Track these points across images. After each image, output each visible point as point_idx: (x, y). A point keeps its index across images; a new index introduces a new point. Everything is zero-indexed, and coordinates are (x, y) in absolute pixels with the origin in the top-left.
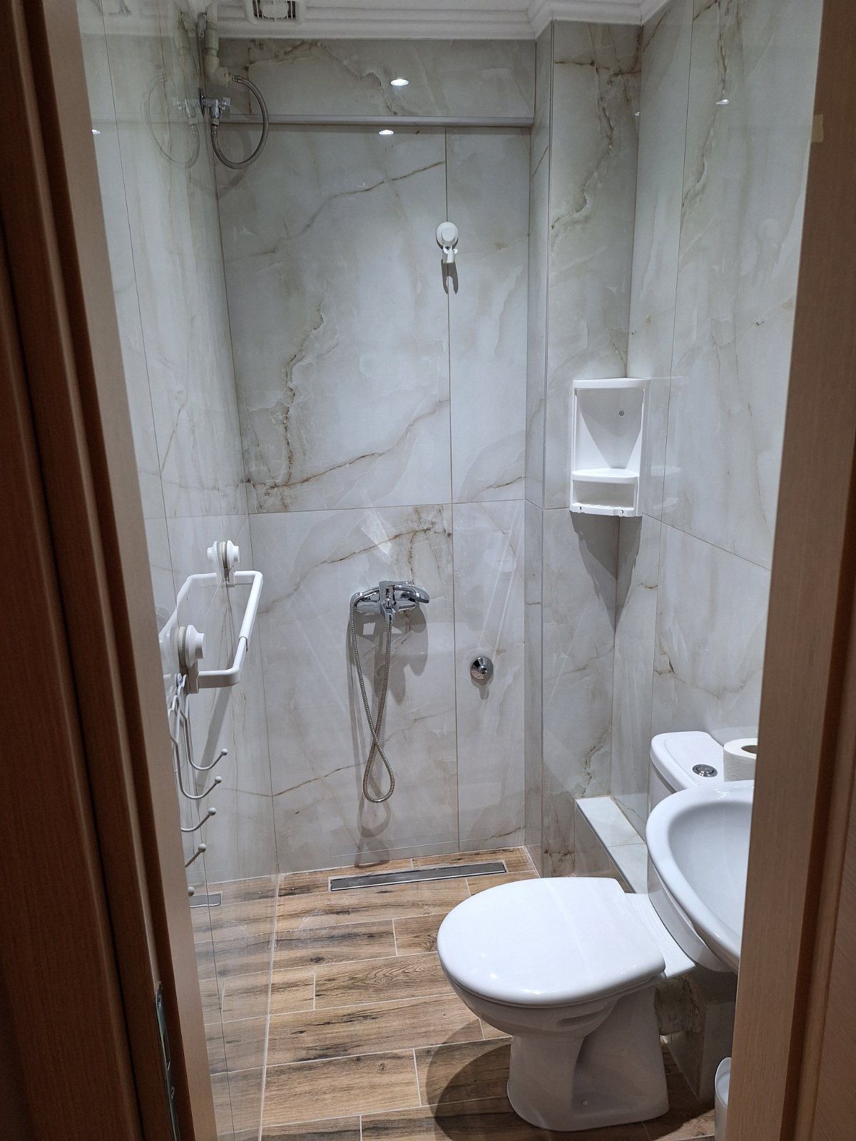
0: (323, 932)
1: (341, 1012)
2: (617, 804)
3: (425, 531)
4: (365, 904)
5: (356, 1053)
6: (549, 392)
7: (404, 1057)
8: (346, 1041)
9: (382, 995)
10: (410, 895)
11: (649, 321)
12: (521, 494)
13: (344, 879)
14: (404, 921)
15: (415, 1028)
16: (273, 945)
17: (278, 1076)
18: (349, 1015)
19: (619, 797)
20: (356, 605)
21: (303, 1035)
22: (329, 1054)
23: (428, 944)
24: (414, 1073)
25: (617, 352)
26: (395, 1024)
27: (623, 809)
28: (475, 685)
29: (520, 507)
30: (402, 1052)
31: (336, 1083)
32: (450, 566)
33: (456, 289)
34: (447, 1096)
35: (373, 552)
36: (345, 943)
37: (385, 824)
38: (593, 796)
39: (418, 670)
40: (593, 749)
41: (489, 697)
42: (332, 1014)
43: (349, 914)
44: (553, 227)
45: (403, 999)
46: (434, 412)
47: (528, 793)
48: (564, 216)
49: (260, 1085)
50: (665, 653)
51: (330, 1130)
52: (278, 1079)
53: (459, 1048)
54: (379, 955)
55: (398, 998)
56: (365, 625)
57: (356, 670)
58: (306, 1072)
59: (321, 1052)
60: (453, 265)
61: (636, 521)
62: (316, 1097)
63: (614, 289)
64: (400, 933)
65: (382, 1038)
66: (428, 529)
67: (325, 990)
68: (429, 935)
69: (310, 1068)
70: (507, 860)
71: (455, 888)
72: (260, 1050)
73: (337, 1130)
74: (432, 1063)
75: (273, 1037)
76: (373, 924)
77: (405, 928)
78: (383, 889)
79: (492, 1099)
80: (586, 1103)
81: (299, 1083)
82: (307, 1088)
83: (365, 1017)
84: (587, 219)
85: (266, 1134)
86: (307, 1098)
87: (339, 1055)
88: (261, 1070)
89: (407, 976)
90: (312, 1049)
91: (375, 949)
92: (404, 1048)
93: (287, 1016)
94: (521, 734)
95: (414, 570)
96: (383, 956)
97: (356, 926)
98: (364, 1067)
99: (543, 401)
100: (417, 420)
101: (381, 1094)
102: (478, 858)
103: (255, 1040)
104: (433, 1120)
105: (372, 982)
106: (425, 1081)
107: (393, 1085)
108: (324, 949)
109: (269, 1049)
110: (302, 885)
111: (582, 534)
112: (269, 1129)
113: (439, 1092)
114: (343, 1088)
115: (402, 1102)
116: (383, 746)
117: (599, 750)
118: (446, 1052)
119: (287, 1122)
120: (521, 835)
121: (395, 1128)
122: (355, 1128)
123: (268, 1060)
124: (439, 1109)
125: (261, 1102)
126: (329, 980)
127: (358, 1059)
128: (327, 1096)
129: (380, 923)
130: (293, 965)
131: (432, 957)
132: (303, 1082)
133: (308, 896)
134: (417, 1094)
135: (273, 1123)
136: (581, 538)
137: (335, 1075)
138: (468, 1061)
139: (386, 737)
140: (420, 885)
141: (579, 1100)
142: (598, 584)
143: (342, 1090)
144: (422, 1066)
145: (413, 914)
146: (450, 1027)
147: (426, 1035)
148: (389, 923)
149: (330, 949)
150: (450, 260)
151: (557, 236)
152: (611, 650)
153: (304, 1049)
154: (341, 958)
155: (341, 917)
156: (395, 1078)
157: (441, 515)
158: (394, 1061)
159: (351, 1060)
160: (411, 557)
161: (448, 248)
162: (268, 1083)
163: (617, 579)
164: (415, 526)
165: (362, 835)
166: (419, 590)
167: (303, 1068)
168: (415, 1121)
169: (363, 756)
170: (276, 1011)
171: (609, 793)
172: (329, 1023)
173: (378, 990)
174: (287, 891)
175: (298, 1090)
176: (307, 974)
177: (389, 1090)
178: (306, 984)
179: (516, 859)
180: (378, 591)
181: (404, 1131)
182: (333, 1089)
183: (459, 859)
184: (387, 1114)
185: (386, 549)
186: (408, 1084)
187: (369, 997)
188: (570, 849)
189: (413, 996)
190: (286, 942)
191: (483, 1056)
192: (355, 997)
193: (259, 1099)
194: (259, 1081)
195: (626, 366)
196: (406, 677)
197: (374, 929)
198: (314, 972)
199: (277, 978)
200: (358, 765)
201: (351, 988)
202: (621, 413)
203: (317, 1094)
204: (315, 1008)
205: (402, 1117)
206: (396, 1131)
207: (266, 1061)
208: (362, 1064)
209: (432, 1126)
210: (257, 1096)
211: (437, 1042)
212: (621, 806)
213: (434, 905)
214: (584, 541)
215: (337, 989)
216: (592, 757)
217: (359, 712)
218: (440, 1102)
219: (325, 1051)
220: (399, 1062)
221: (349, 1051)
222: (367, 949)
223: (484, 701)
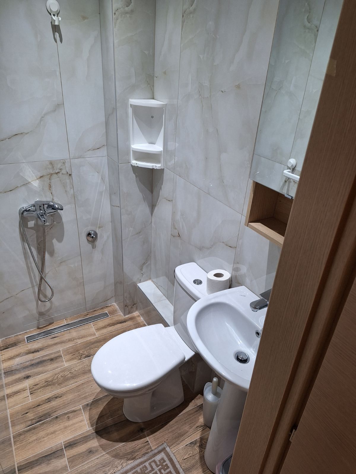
0: (27, 363)
1: (44, 399)
2: (154, 283)
3: (57, 173)
4: (46, 345)
5: (55, 415)
6: (118, 105)
7: (77, 410)
8: (49, 411)
9: (62, 386)
10: (67, 336)
11: (165, 73)
12: (105, 153)
13: (33, 335)
14: (66, 349)
15: (80, 396)
16: (3, 375)
17: (19, 437)
18: (48, 399)
19: (155, 280)
20: (22, 213)
21: (27, 414)
22: (42, 419)
23: (79, 357)
24: (83, 416)
25: (149, 86)
26: (70, 397)
27: (157, 286)
28: (89, 243)
29: (105, 160)
30: (75, 409)
31: (48, 431)
32: (72, 190)
33: (61, 41)
34: (99, 421)
35: (29, 186)
36: (39, 366)
37: (50, 308)
38: (144, 281)
39: (60, 240)
40: (144, 264)
41: (96, 247)
42: (40, 401)
43: (39, 352)
44: (115, 14)
45: (72, 384)
46: (55, 111)
47: (116, 284)
48: (120, 9)
49: (11, 444)
50: (176, 229)
51: (50, 453)
52: (19, 438)
53: (100, 399)
54: (57, 367)
55: (70, 385)
56: (28, 223)
57: (27, 244)
58: (33, 431)
59: (38, 420)
60: (58, 26)
61: (162, 171)
62: (40, 441)
63: (146, 52)
64: (65, 355)
65: (65, 405)
66: (59, 172)
67: (34, 390)
68: (79, 353)
69: (34, 428)
70: (108, 311)
71: (87, 329)
72: (7, 428)
73: (53, 452)
74: (90, 409)
75: (12, 420)
76: (51, 354)
77: (67, 352)
78: (53, 336)
79: (118, 417)
80: (155, 408)
81: (30, 437)
82: (35, 438)
83: (56, 398)
84: (132, 11)
85: (19, 465)
86: (36, 443)
87: (47, 418)
88: (10, 437)
89: (72, 374)
90: (34, 420)
91: (54, 365)
92: (76, 406)
93: (18, 408)
94: (111, 260)
95: (53, 194)
96: (59, 368)
97: (43, 357)
98: (60, 420)
99: (115, 109)
100: (46, 114)
101: (70, 430)
102: (95, 312)
103: (3, 424)
104: (95, 433)
105: (56, 381)
106: (88, 418)
107: (74, 424)
108: (30, 371)
109: (12, 426)
110: (12, 342)
111: (137, 174)
112: (20, 463)
113: (95, 421)
114: (52, 432)
115: (80, 430)
116: (45, 276)
117: (146, 263)
118: (95, 402)
119: (28, 456)
120: (113, 299)
121: (79, 442)
122: (61, 448)
123: (12, 432)
124: (96, 428)
125: (13, 452)
126: (35, 385)
127: (57, 417)
128: (45, 439)
129: (55, 353)
130: (15, 383)
131: (82, 362)
132: (32, 436)
133: (16, 348)
134: (86, 425)
135: (21, 459)
136: (136, 177)
137: (47, 428)
138: (105, 404)
139: (47, 272)
140: (71, 331)
141: (153, 408)
142: (144, 196)
143: (52, 433)
144: (86, 412)
145: (70, 345)
146: (95, 391)
147: (85, 398)
148: (59, 352)
149: (33, 371)
150: (56, 23)
151: (117, 19)
152: (150, 224)
153: (29, 420)
154: (39, 374)
155: (35, 354)
156: (75, 421)
157: (65, 165)
158: (73, 413)
159: (53, 419)
160: (51, 187)
161: (54, 15)
162: (14, 442)
163: (152, 193)
164: (51, 171)
165: (39, 315)
166: (57, 204)
167: (32, 429)
168: (87, 436)
169: (36, 282)
170: (11, 407)
171: (150, 279)
172: (39, 405)
173: (60, 384)
174: (4, 348)
175: (30, 440)
176: (23, 385)
177: (73, 427)
178: (24, 390)
179: (112, 309)
180: (34, 206)
181: (83, 442)
182: (48, 435)
183: (87, 315)
184: (74, 437)
185: (36, 184)
186: (81, 422)
187: (56, 388)
188: (135, 303)
189: (76, 382)
190: (9, 372)
191: (111, 400)
192: (49, 390)
193: (12, 451)
194: (9, 442)
195: (153, 93)
196: (54, 244)
197: (53, 356)
198: (27, 384)
199: (8, 391)
200: (33, 287)
201: (47, 386)
202: (152, 117)
203: (40, 439)
204: (31, 400)
205: (81, 437)
206: (80, 443)
207: (11, 432)
208: (59, 419)
209: (95, 436)
210: (10, 449)
211: (90, 400)
212: (156, 284)
213: (79, 339)
214: (138, 178)
215: (40, 388)
216: (144, 267)
217: (31, 263)
218: (96, 425)
219: (40, 419)
220: (75, 413)
221: (52, 415)
222: (50, 366)
223: (94, 249)
